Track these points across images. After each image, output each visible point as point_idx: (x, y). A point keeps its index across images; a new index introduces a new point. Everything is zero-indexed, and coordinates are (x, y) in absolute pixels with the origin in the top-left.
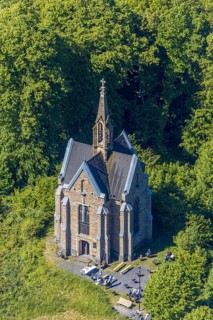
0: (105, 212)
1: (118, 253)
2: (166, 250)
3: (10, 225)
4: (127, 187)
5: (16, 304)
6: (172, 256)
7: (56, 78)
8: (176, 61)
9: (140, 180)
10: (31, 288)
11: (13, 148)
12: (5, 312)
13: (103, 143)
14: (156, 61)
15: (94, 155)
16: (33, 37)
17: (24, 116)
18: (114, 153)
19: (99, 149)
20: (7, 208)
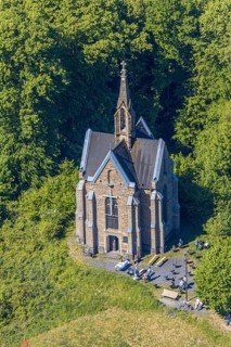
0: (136, 203)
1: (150, 246)
2: (198, 239)
3: (23, 230)
4: (156, 173)
5: (52, 308)
6: (206, 244)
7: (57, 70)
8: (166, 47)
9: (167, 165)
10: (64, 290)
11: (13, 150)
12: (42, 316)
13: (126, 130)
14: (150, 46)
15: (116, 144)
16: (30, 28)
17: (25, 114)
18: (138, 140)
19: (121, 137)
20: (14, 214)
